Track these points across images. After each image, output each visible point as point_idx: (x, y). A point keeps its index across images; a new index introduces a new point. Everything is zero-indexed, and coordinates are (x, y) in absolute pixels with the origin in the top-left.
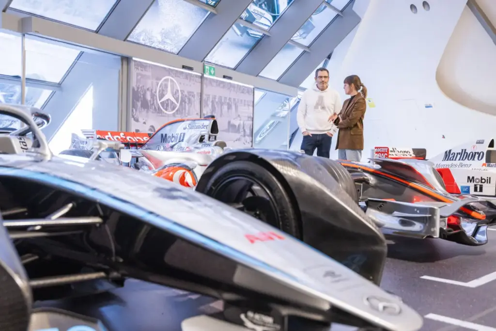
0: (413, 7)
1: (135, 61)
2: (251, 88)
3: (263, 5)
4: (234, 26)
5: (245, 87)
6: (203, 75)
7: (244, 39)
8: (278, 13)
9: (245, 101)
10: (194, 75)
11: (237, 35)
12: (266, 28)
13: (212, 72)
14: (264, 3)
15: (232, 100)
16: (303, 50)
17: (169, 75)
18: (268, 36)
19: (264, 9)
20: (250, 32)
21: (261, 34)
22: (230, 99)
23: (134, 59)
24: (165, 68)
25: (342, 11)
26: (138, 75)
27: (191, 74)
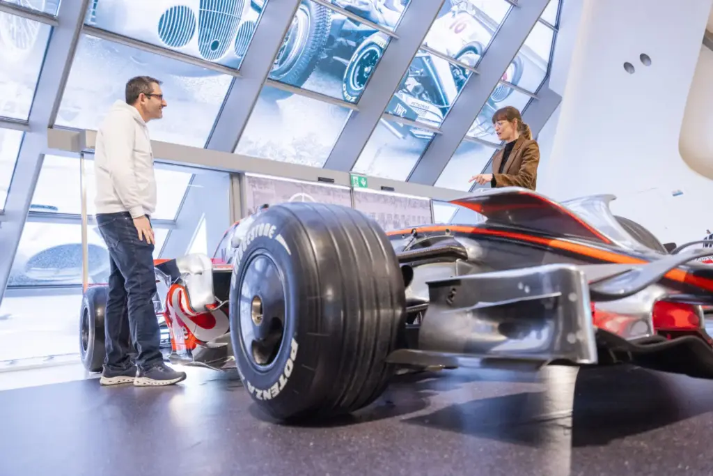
0: (628, 66)
1: (248, 177)
2: (426, 201)
3: (424, 96)
4: (382, 119)
5: (417, 200)
6: (352, 189)
7: (409, 143)
8: (447, 104)
9: (419, 217)
10: (339, 189)
11: (398, 137)
12: (437, 125)
13: (364, 183)
14: (424, 92)
15: (400, 217)
16: (495, 149)
17: (302, 191)
18: (441, 135)
19: (426, 101)
20: (415, 132)
21: (432, 134)
22: (396, 216)
23: (246, 174)
24: (294, 183)
25: (536, 94)
26: (254, 194)
27: (335, 188)
